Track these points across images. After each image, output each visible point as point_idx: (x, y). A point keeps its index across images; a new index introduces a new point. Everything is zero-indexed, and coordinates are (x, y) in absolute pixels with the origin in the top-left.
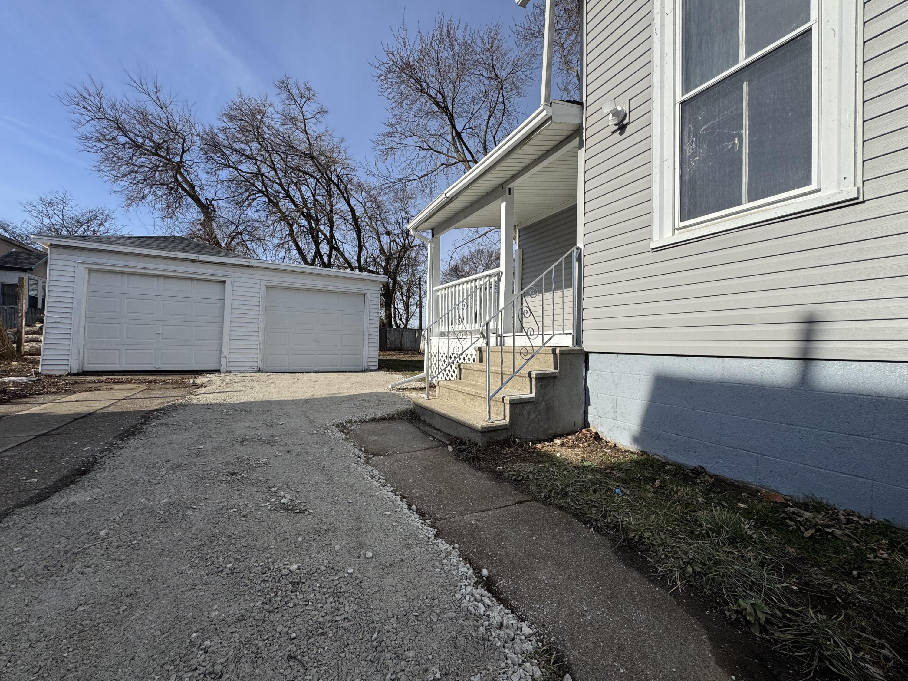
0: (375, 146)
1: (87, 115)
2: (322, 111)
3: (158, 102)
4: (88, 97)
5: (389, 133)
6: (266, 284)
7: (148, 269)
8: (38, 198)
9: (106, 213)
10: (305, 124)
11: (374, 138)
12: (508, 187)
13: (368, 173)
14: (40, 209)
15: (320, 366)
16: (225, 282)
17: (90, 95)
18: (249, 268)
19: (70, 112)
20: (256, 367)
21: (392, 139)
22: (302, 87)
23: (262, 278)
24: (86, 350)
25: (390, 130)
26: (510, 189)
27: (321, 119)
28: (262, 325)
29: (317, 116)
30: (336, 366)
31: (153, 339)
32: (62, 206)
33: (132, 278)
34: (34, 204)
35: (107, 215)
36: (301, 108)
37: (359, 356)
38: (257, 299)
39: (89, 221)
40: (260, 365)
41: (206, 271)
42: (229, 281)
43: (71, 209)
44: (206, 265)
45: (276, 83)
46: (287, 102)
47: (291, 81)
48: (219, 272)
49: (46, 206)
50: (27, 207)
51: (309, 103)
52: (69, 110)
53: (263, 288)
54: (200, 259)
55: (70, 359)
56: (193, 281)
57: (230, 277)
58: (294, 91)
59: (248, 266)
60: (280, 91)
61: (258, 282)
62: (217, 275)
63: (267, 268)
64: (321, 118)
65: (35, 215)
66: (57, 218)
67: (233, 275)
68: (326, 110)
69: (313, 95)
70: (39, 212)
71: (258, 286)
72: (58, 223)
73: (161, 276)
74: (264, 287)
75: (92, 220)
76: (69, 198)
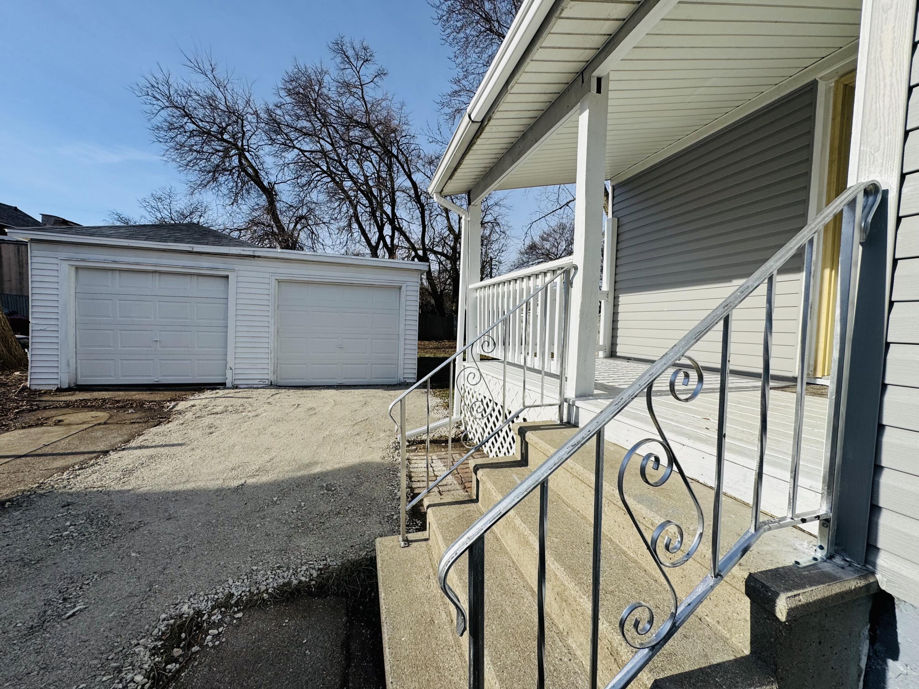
0: (440, 107)
1: (157, 105)
2: (381, 74)
3: (215, 82)
4: (156, 85)
5: (456, 92)
6: (277, 278)
7: (138, 264)
8: (150, 195)
9: (204, 205)
10: (362, 90)
11: (438, 100)
12: (596, 73)
13: (431, 140)
14: (153, 205)
15: (345, 378)
16: (227, 277)
17: (157, 83)
18: (256, 258)
19: (142, 103)
20: (267, 381)
21: (460, 99)
22: (358, 47)
23: (272, 270)
24: (79, 361)
25: (456, 88)
26: (599, 80)
27: (380, 83)
28: (272, 329)
29: (375, 79)
30: (365, 378)
31: (150, 347)
32: (169, 201)
33: (124, 276)
34: (148, 201)
35: (206, 207)
36: (358, 72)
37: (393, 366)
38: (267, 297)
39: (191, 213)
40: (271, 377)
41: (205, 263)
42: (232, 276)
43: (176, 203)
44: (204, 257)
45: (331, 45)
46: (342, 66)
47: (346, 40)
48: (221, 266)
49: (156, 201)
50: (143, 203)
51: (367, 66)
52: (142, 101)
53: (274, 284)
54: (195, 250)
55: (59, 372)
56: (192, 276)
57: (233, 270)
58: (350, 53)
59: (254, 256)
60: (335, 54)
61: (267, 275)
62: (217, 269)
63: (277, 258)
64: (379, 81)
65: (149, 210)
66: (166, 212)
67: (237, 267)
68: (385, 72)
69: (371, 56)
70: (152, 207)
71: (267, 281)
72: (167, 217)
73: (155, 272)
74: (274, 281)
75: (194, 212)
76: (174, 192)
